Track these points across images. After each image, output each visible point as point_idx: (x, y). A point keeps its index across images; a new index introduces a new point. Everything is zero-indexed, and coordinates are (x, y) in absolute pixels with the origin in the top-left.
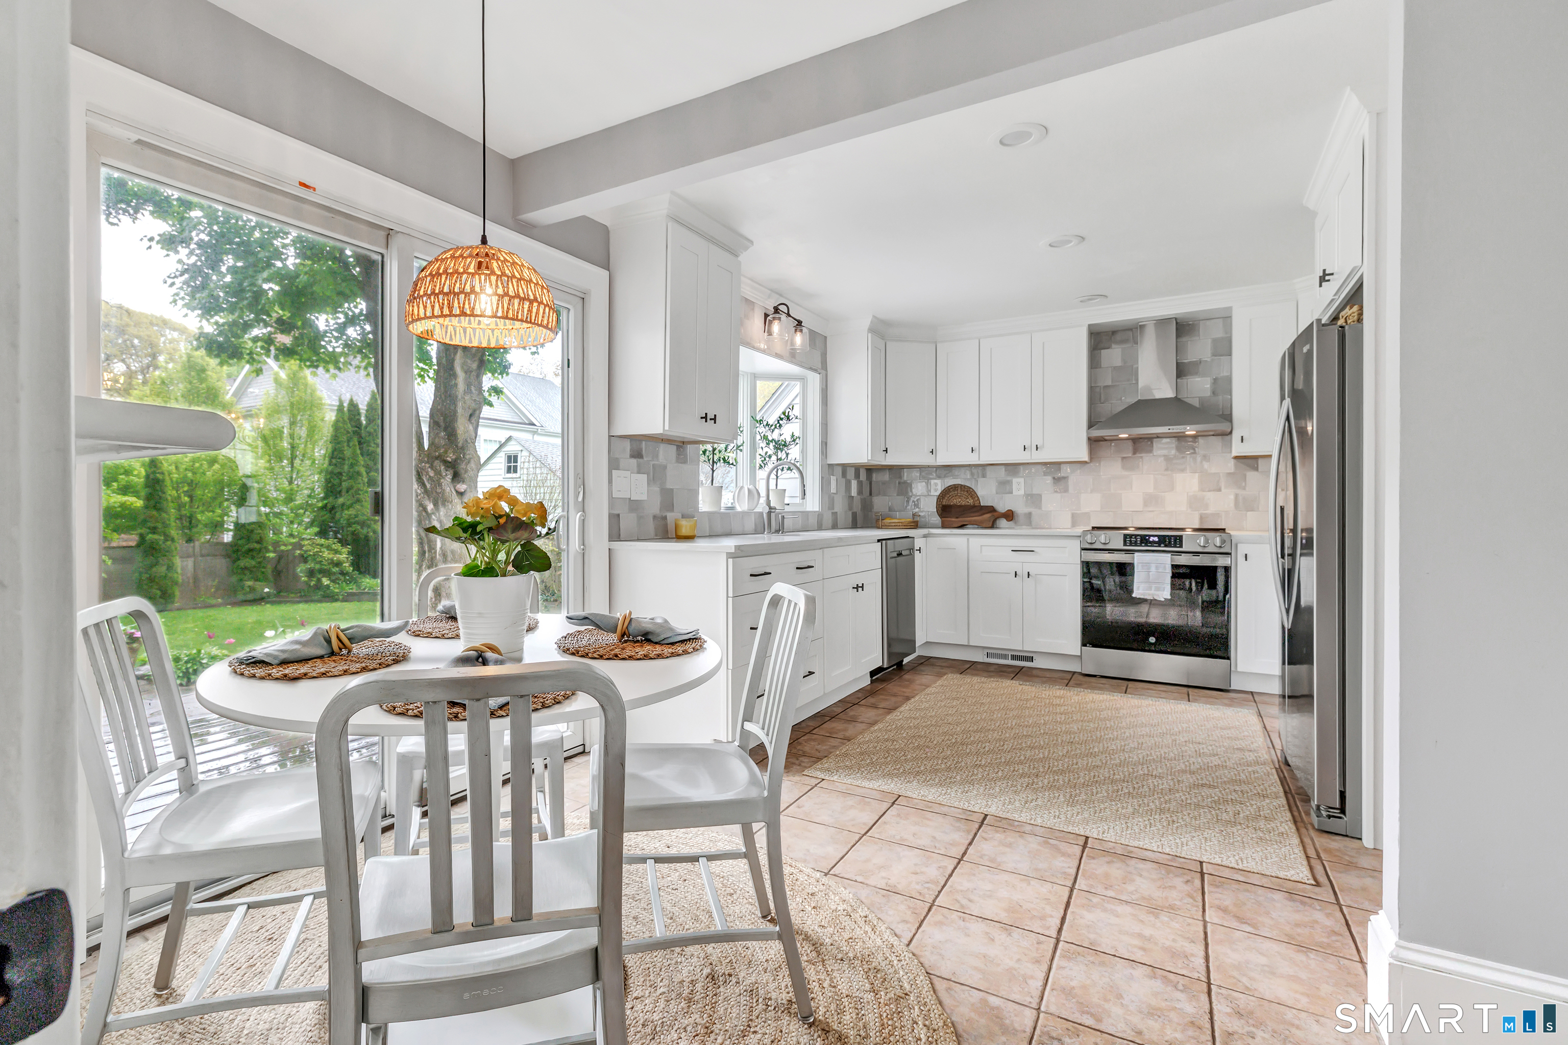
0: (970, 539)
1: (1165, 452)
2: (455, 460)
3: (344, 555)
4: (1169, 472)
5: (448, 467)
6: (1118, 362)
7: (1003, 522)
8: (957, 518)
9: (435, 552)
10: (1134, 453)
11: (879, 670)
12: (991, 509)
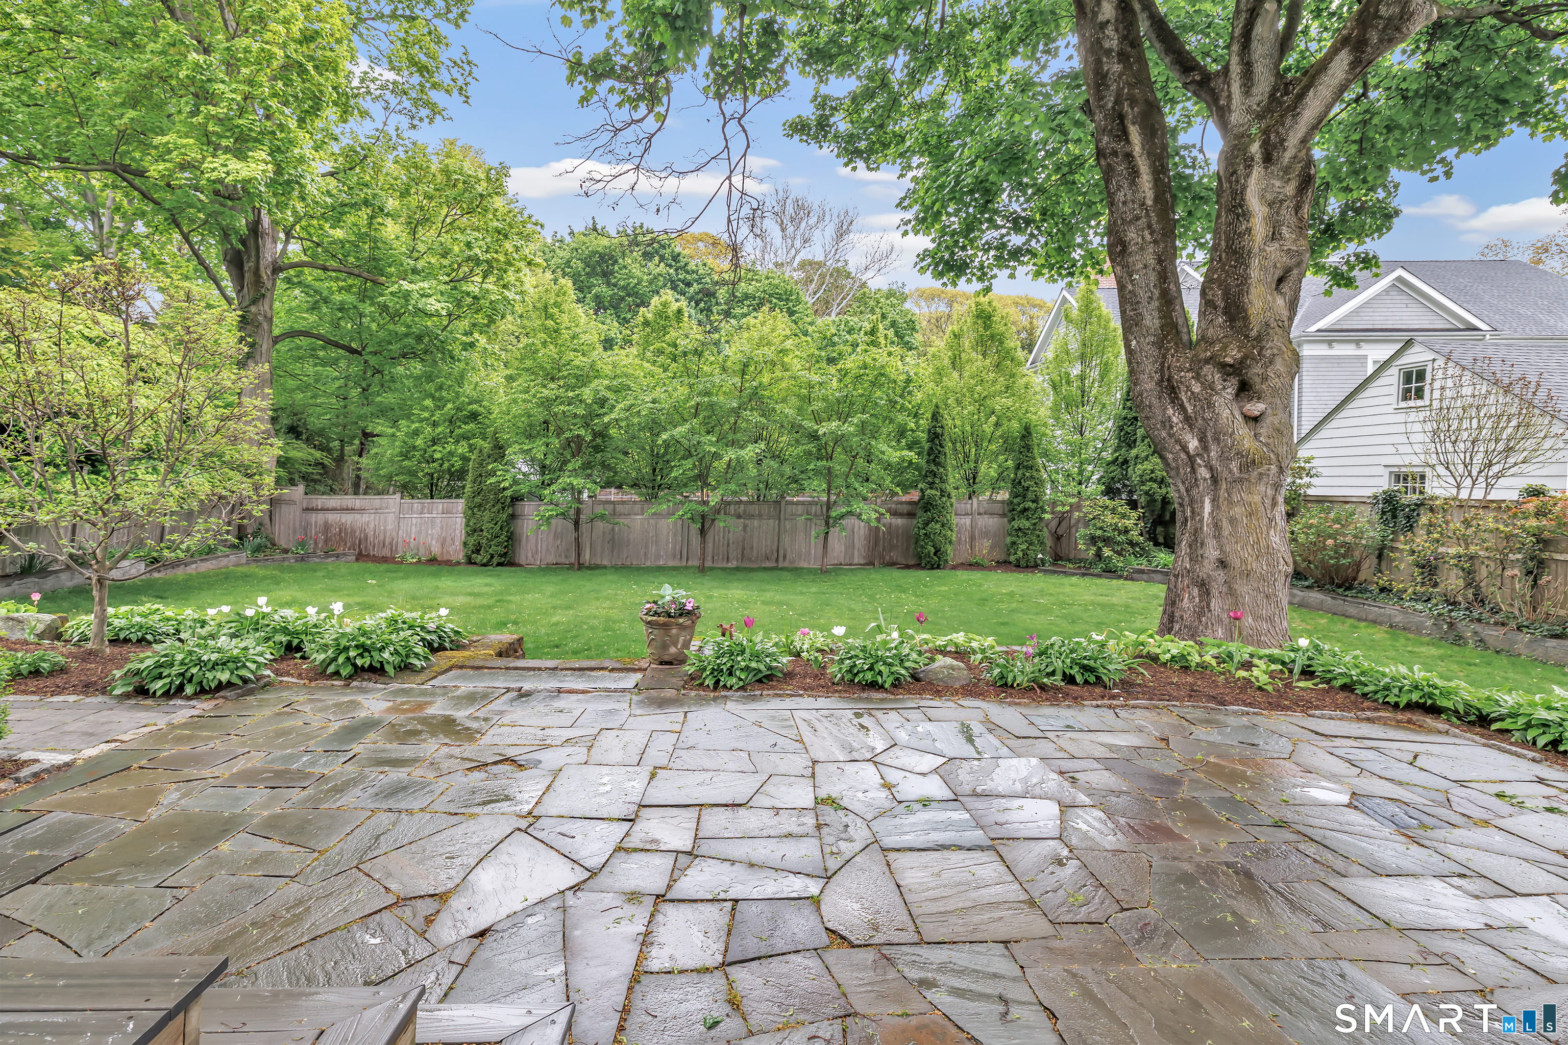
2: (1242, 361)
3: (1132, 521)
5: (1229, 375)
9: (1202, 521)
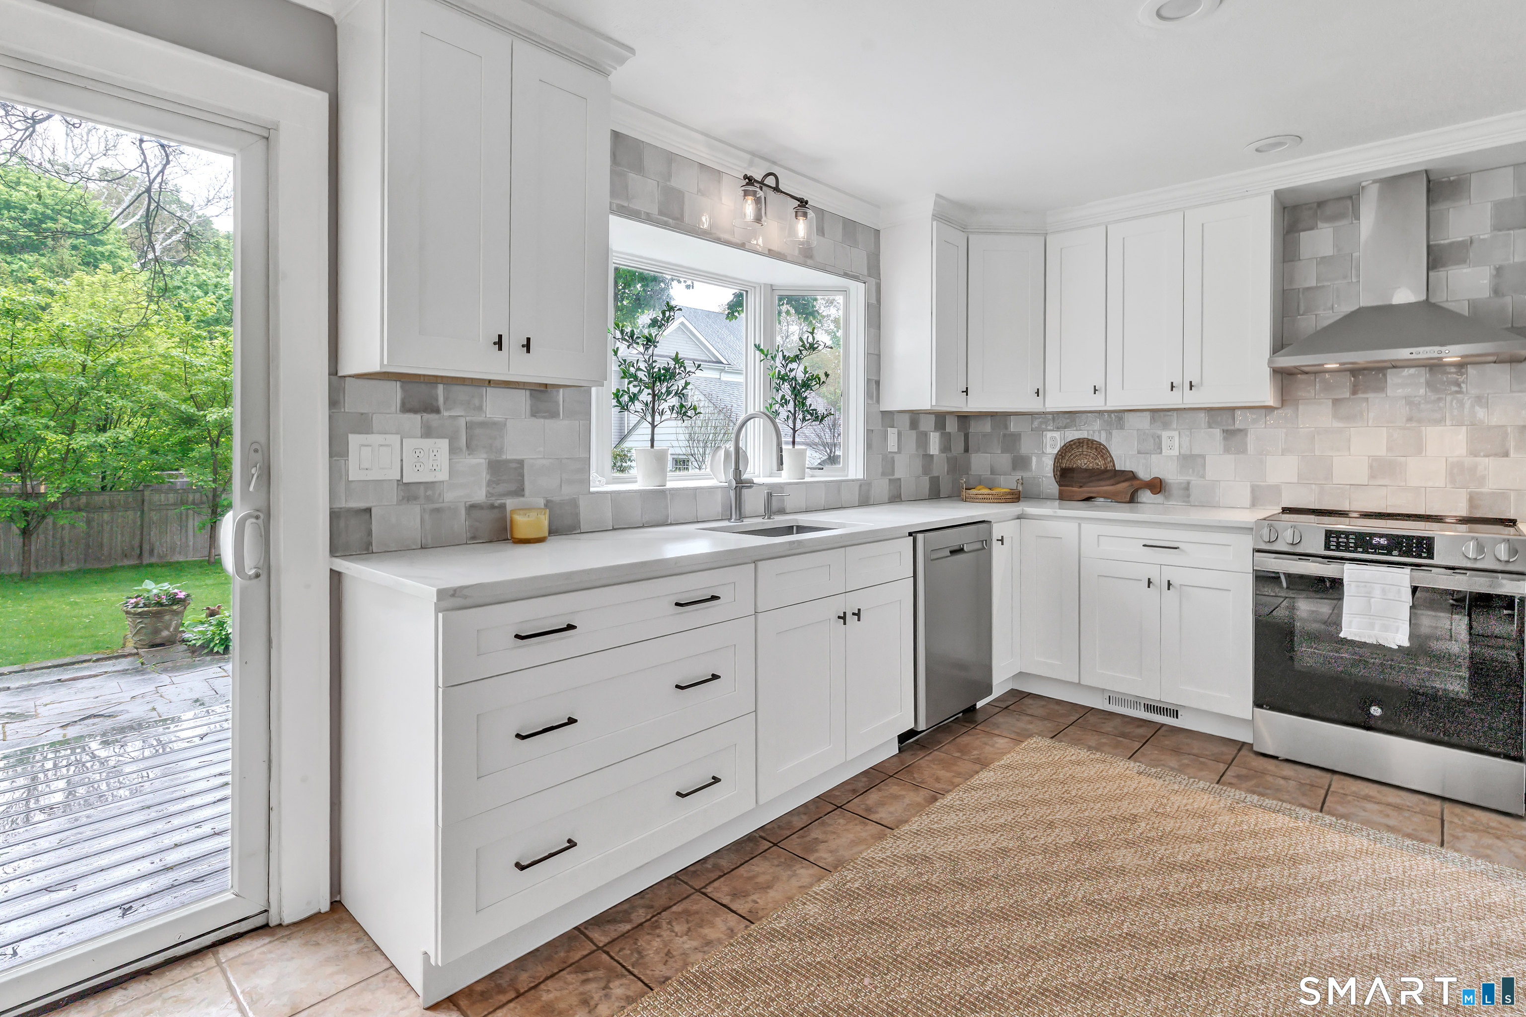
0: (1083, 525)
1: (1408, 391)
4: (1414, 424)
6: (1327, 250)
7: (1146, 496)
8: (1081, 487)
10: (1354, 392)
11: (912, 733)
12: (1130, 476)
